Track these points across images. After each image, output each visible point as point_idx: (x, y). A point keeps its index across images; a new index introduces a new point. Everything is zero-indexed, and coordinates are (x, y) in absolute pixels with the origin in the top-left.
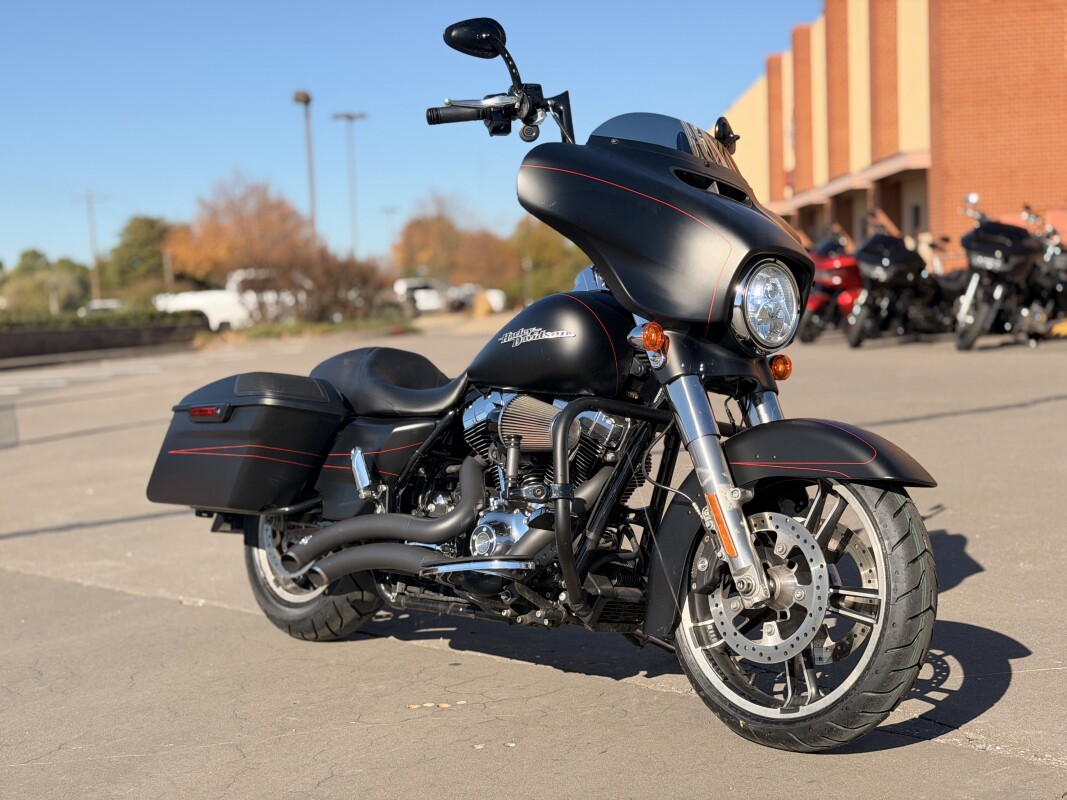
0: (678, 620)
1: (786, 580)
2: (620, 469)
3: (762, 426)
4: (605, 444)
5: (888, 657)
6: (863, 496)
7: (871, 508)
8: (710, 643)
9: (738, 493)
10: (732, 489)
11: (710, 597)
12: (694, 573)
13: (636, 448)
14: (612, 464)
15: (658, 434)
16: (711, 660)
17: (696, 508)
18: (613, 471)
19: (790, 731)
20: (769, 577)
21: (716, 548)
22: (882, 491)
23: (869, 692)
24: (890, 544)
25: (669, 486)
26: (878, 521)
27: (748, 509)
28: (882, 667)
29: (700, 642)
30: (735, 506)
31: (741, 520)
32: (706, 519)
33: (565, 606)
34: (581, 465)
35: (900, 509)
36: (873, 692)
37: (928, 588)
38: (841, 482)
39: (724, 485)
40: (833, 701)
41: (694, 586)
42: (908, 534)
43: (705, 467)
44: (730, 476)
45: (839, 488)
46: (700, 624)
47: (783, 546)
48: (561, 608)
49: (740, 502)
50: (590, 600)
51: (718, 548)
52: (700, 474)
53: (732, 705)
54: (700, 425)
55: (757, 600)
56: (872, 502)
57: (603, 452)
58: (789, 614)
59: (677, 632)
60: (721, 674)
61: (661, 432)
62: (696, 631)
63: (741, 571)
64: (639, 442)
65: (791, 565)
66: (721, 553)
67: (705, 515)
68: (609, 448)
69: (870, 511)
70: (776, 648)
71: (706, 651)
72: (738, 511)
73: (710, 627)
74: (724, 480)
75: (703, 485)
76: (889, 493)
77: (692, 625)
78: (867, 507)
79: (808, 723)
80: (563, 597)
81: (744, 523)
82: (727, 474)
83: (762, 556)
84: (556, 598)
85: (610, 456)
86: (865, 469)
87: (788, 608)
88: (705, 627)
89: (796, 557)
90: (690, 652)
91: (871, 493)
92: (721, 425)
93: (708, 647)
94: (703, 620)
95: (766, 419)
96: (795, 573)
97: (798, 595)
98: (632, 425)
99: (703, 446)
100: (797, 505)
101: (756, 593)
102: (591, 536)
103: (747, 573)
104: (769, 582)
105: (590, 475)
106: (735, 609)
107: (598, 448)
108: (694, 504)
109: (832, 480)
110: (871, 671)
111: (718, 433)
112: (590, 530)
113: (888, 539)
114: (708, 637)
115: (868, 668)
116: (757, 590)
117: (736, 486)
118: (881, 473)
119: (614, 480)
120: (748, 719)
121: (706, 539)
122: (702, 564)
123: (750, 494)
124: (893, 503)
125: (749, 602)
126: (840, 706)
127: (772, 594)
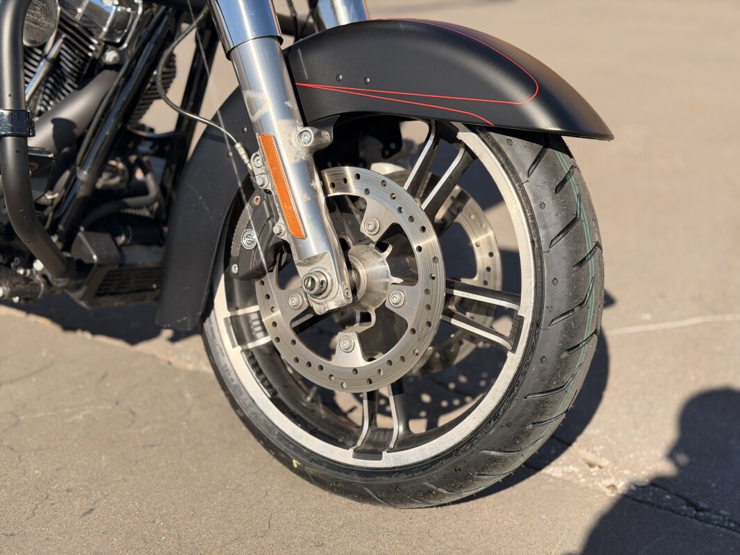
0: (209, 306)
1: (374, 267)
2: (128, 76)
3: (340, 30)
4: (101, 36)
5: (528, 405)
6: (509, 155)
7: (521, 175)
8: (253, 339)
9: (309, 135)
10: (300, 129)
11: (257, 284)
12: (235, 251)
13: (150, 47)
14: (115, 67)
15: (184, 26)
16: (255, 366)
17: (242, 152)
18: (117, 78)
19: (367, 486)
20: (350, 266)
21: (271, 216)
22: (539, 147)
23: (493, 449)
24: (547, 235)
25: (197, 113)
26: (531, 198)
27: (322, 159)
28: (518, 418)
29: (241, 340)
30: (304, 155)
31: (312, 178)
32: (257, 172)
33: (44, 276)
34: (67, 67)
35: (565, 180)
36: (499, 450)
37: (596, 303)
38: (472, 128)
39: (287, 122)
40: (434, 454)
41: (235, 269)
42: (575, 221)
43: (257, 89)
44: (296, 107)
45: (469, 138)
46: (240, 312)
47: (373, 222)
48: (38, 278)
49: (311, 149)
50: (81, 269)
51: (274, 217)
52: (249, 100)
53: (283, 436)
54: (252, 18)
55: (332, 305)
56: (522, 166)
57: (100, 49)
58: (374, 318)
59: (206, 325)
60: (269, 387)
61: (190, 22)
62: (234, 322)
63: (310, 261)
64: (154, 38)
65: (381, 246)
66: (280, 228)
67: (256, 165)
68: (109, 44)
69: (518, 180)
70: (355, 370)
71: (247, 351)
72: (307, 163)
73: (255, 317)
74: (287, 113)
75: (254, 118)
76: (550, 150)
77: (228, 314)
78: (514, 172)
79: (394, 480)
80: (38, 265)
81: (317, 183)
82: (292, 104)
83: (339, 229)
84: (29, 265)
85: (111, 56)
86: (517, 112)
87: (374, 309)
88: (247, 317)
89: (394, 238)
90: (226, 355)
91: (521, 151)
92: (282, 19)
93: (250, 345)
94: (245, 306)
95: (344, 19)
96: (388, 259)
97: (395, 300)
98: (144, 9)
99: (255, 55)
100: (386, 147)
101: (332, 295)
102: (83, 175)
103: (320, 264)
104: (351, 274)
105: (82, 80)
106: (296, 308)
107: (92, 43)
108: (238, 146)
109: (458, 125)
110: (501, 422)
111: (279, 33)
112: (82, 165)
113: (545, 227)
114: (250, 331)
115: (494, 416)
116: (335, 291)
117: (305, 125)
118: (544, 122)
119: (117, 91)
120: (306, 460)
121: (256, 200)
122: (248, 239)
123: (327, 136)
124: (553, 169)
125: (322, 307)
126: (447, 463)
127: (354, 291)
